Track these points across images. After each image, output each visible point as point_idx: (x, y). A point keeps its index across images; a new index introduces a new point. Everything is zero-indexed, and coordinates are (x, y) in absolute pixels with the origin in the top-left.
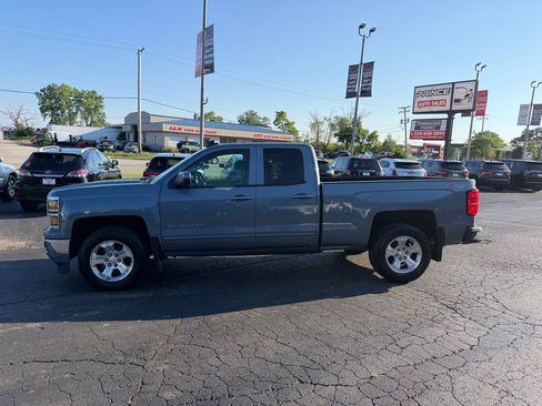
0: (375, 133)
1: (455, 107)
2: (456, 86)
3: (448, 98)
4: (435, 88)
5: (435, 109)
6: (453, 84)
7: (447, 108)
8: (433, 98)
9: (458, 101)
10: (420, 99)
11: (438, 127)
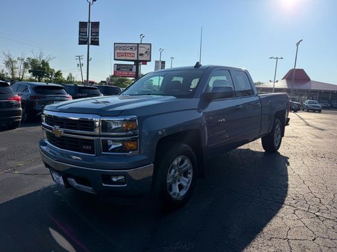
0: (60, 71)
1: (140, 58)
2: (140, 46)
3: (135, 52)
4: (128, 45)
5: (128, 58)
6: (138, 44)
7: (135, 58)
8: (127, 51)
9: (141, 55)
10: (118, 51)
11: (131, 70)
